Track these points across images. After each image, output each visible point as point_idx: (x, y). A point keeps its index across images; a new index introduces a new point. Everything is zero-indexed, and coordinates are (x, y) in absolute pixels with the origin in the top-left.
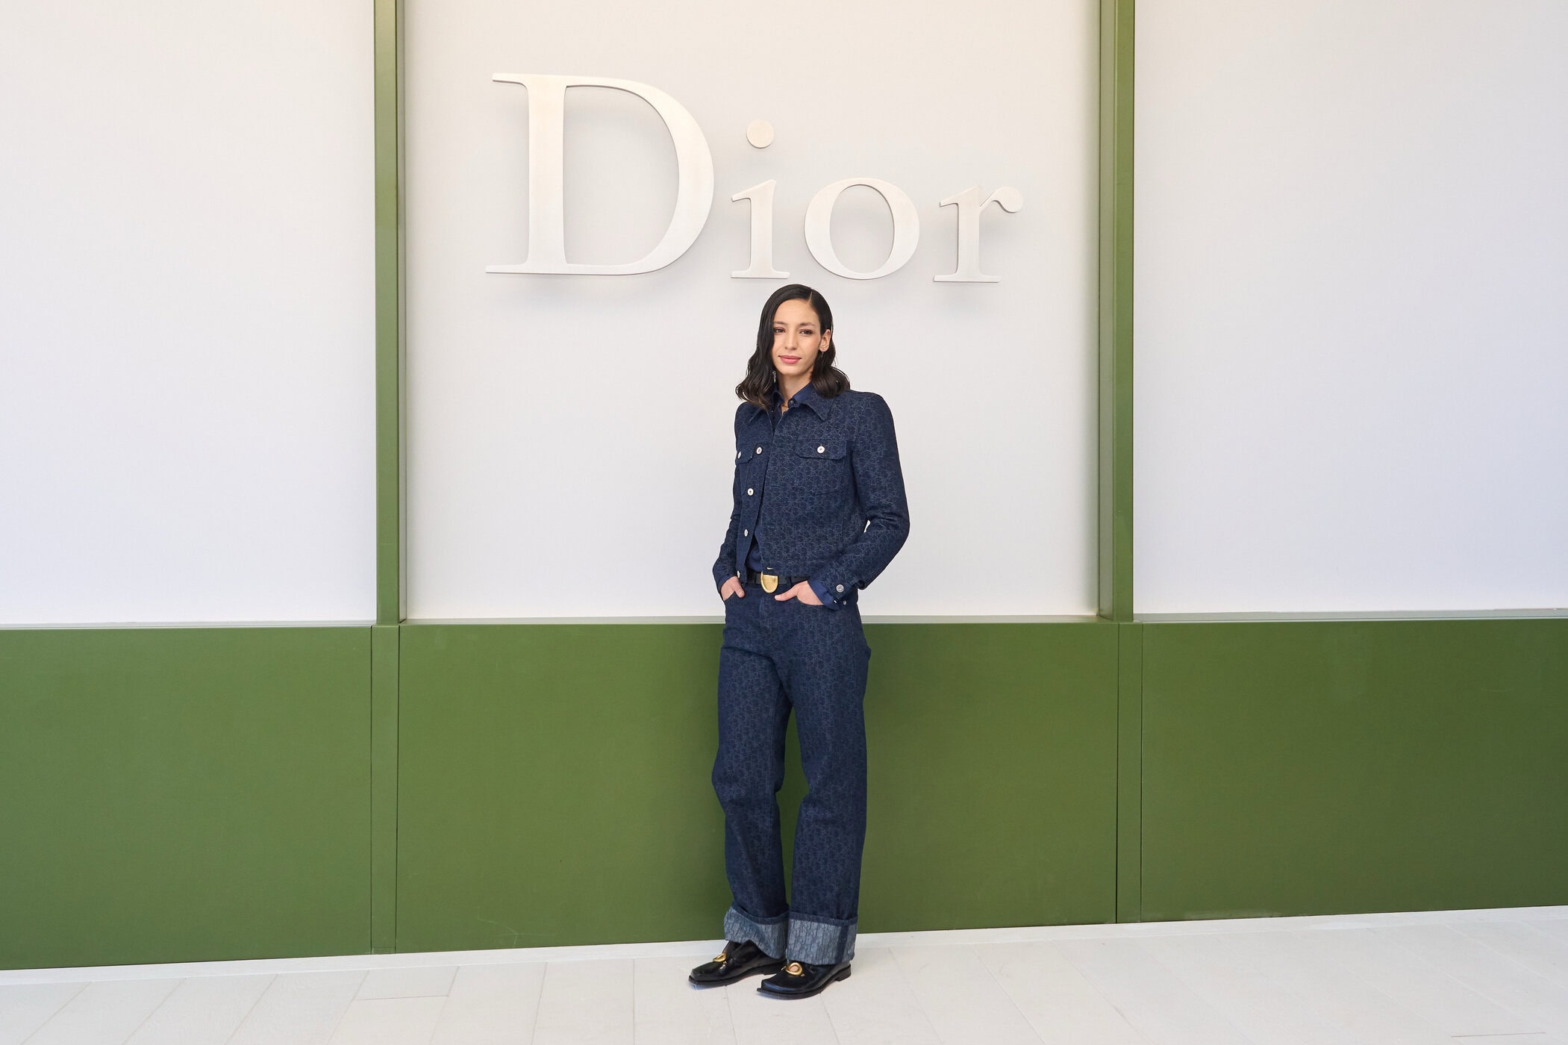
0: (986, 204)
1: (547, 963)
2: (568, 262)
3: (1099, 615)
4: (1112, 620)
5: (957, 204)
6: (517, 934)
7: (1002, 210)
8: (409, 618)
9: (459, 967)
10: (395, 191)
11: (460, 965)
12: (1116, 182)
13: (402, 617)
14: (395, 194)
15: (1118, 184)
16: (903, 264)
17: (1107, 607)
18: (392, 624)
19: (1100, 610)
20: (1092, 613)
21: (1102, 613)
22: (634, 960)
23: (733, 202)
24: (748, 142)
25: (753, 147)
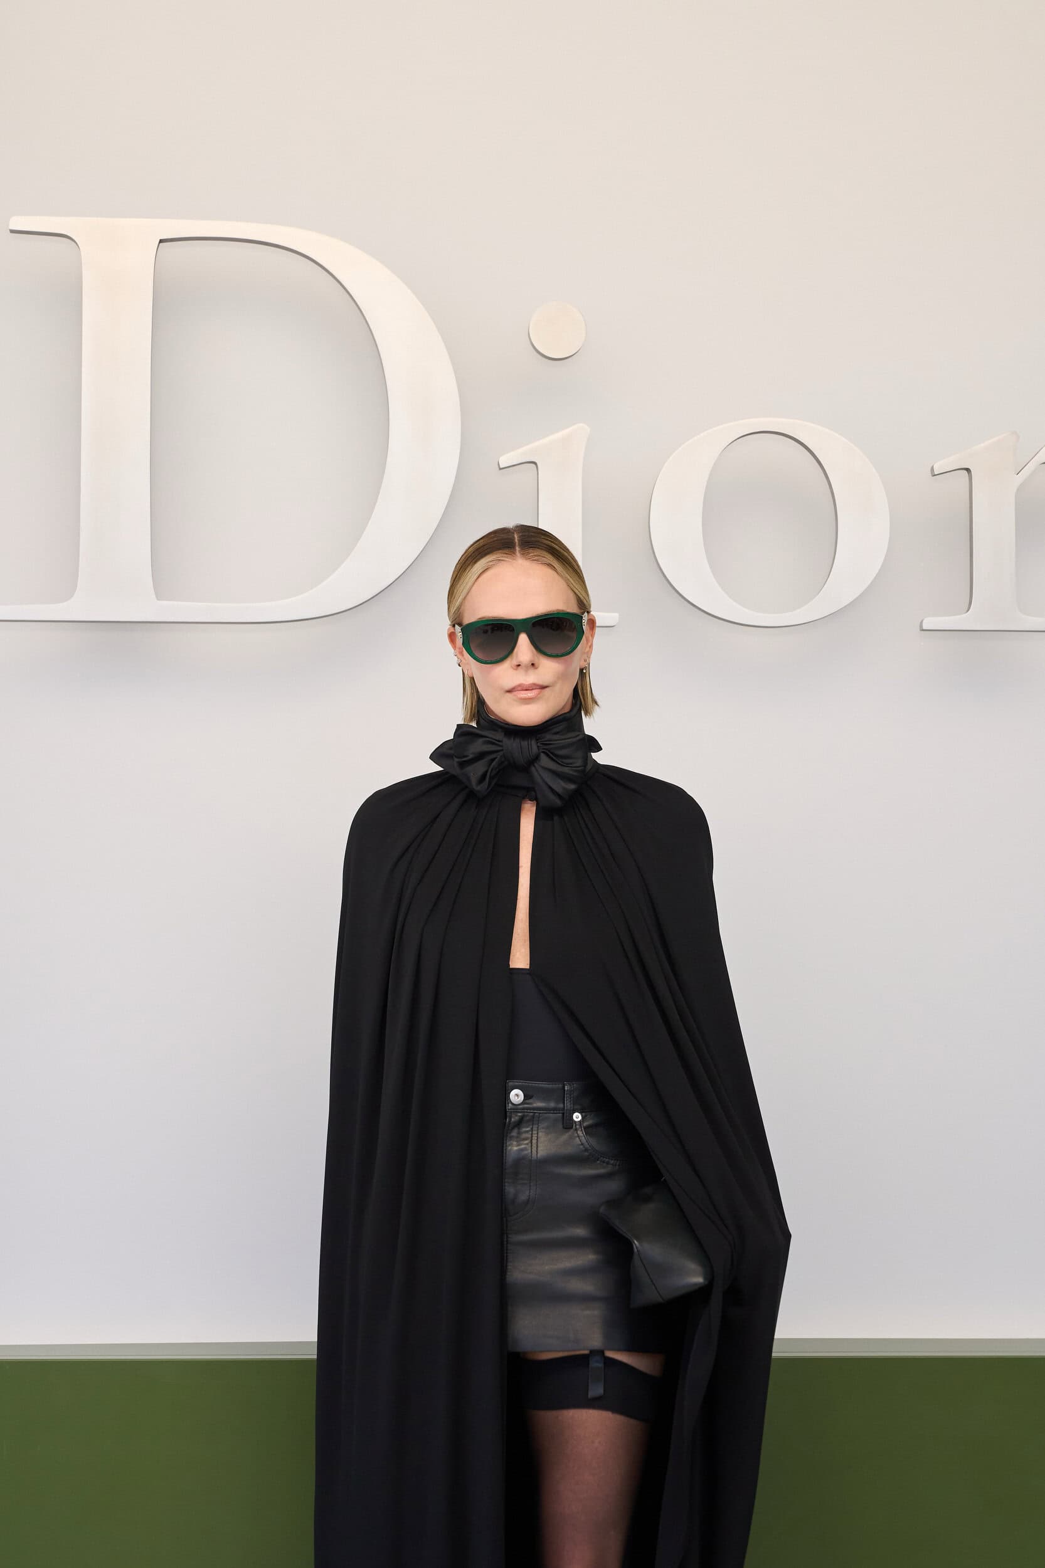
0: (1025, 473)
2: (157, 597)
5: (968, 470)
23: (500, 469)
24: (530, 346)
25: (544, 359)
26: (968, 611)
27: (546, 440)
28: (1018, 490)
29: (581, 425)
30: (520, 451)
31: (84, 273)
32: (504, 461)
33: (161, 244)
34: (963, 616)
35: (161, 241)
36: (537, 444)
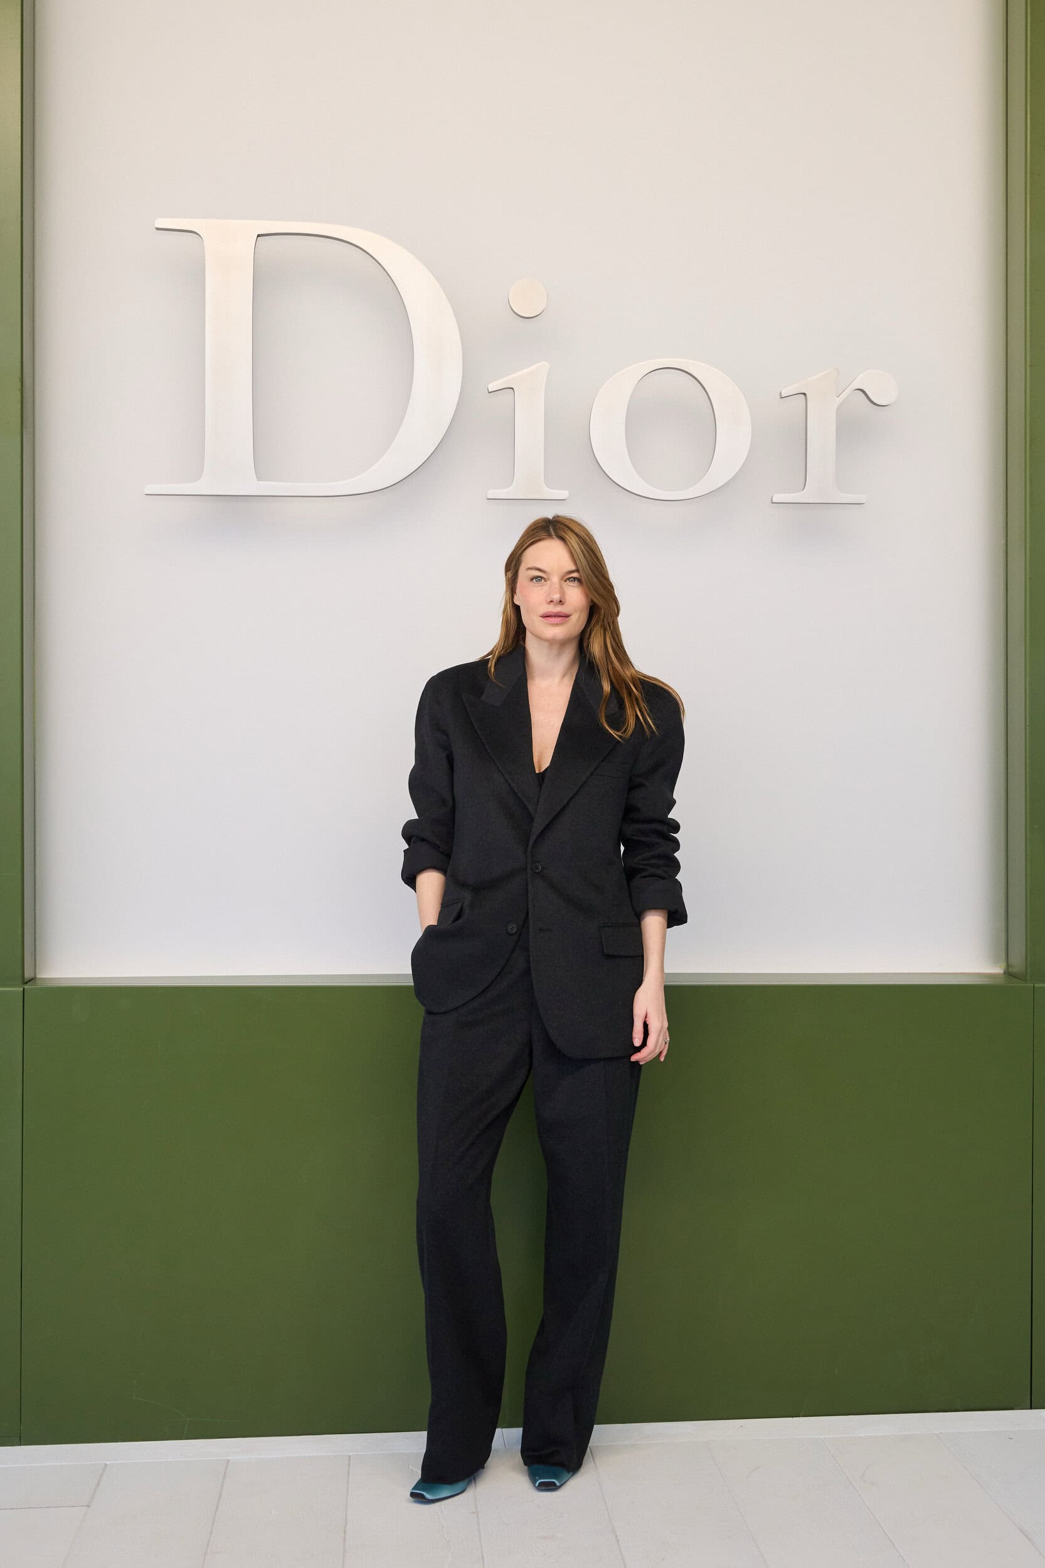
0: (843, 396)
1: (228, 1460)
2: (259, 479)
3: (1008, 973)
4: (1026, 981)
5: (804, 394)
6: (188, 1419)
7: (871, 404)
8: (38, 976)
9: (106, 1465)
10: (19, 384)
11: (108, 1463)
12: (1028, 364)
13: (28, 974)
14: (19, 387)
15: (1031, 366)
16: (726, 481)
17: (1018, 961)
18: (13, 986)
19: (1008, 965)
20: (998, 970)
21: (1011, 970)
22: (350, 1456)
23: (489, 393)
24: (510, 309)
25: (518, 317)
26: (804, 488)
27: (520, 373)
28: (838, 409)
29: (544, 363)
30: (505, 379)
31: (207, 258)
32: (492, 387)
33: (259, 238)
34: (798, 494)
35: (259, 236)
36: (515, 375)
